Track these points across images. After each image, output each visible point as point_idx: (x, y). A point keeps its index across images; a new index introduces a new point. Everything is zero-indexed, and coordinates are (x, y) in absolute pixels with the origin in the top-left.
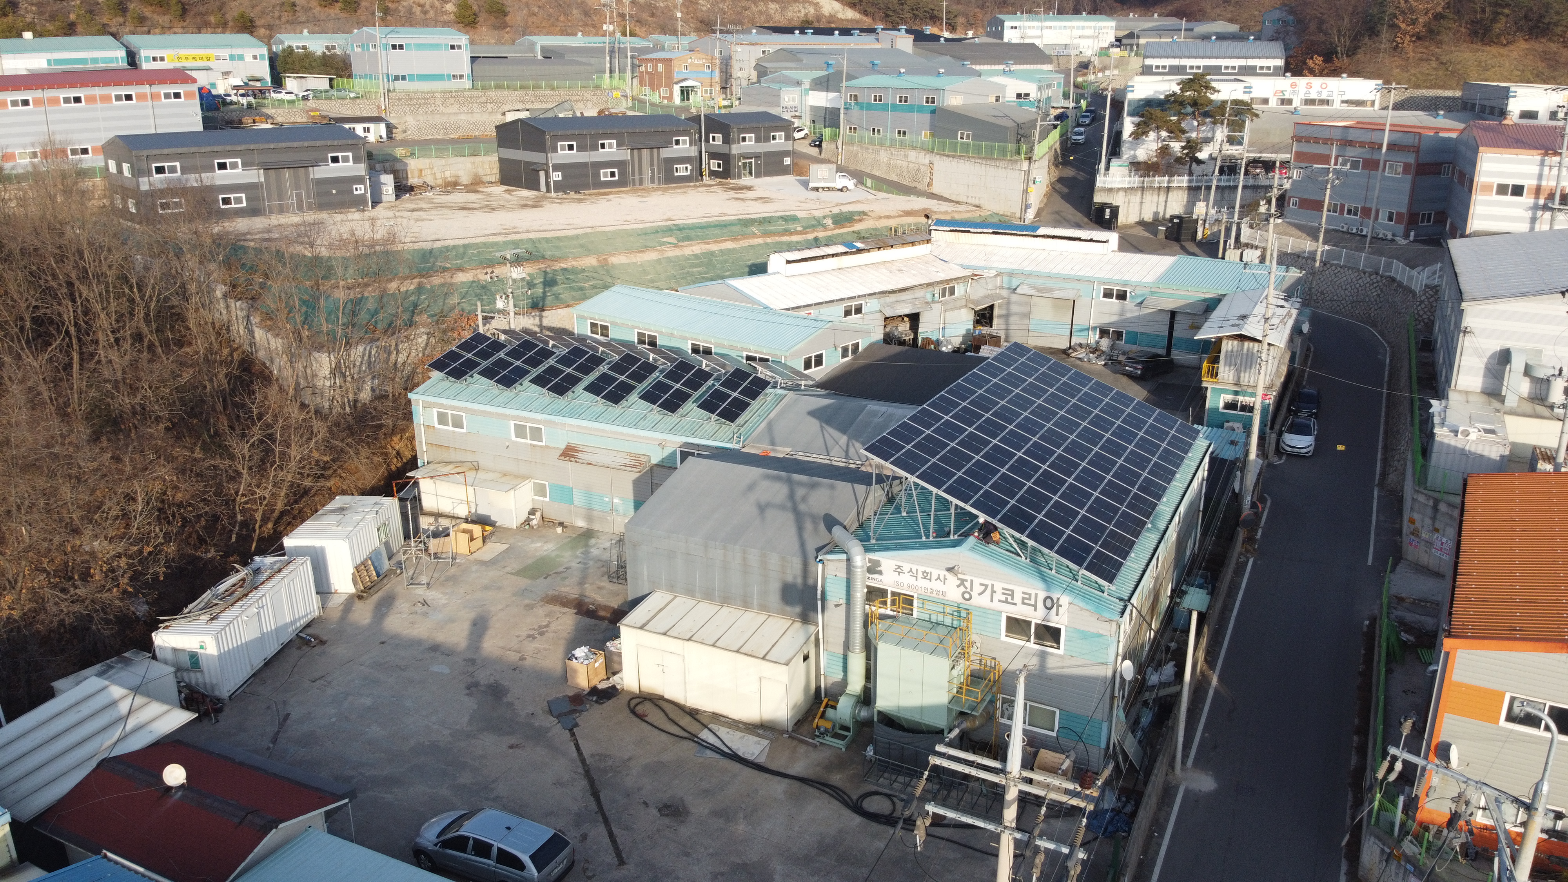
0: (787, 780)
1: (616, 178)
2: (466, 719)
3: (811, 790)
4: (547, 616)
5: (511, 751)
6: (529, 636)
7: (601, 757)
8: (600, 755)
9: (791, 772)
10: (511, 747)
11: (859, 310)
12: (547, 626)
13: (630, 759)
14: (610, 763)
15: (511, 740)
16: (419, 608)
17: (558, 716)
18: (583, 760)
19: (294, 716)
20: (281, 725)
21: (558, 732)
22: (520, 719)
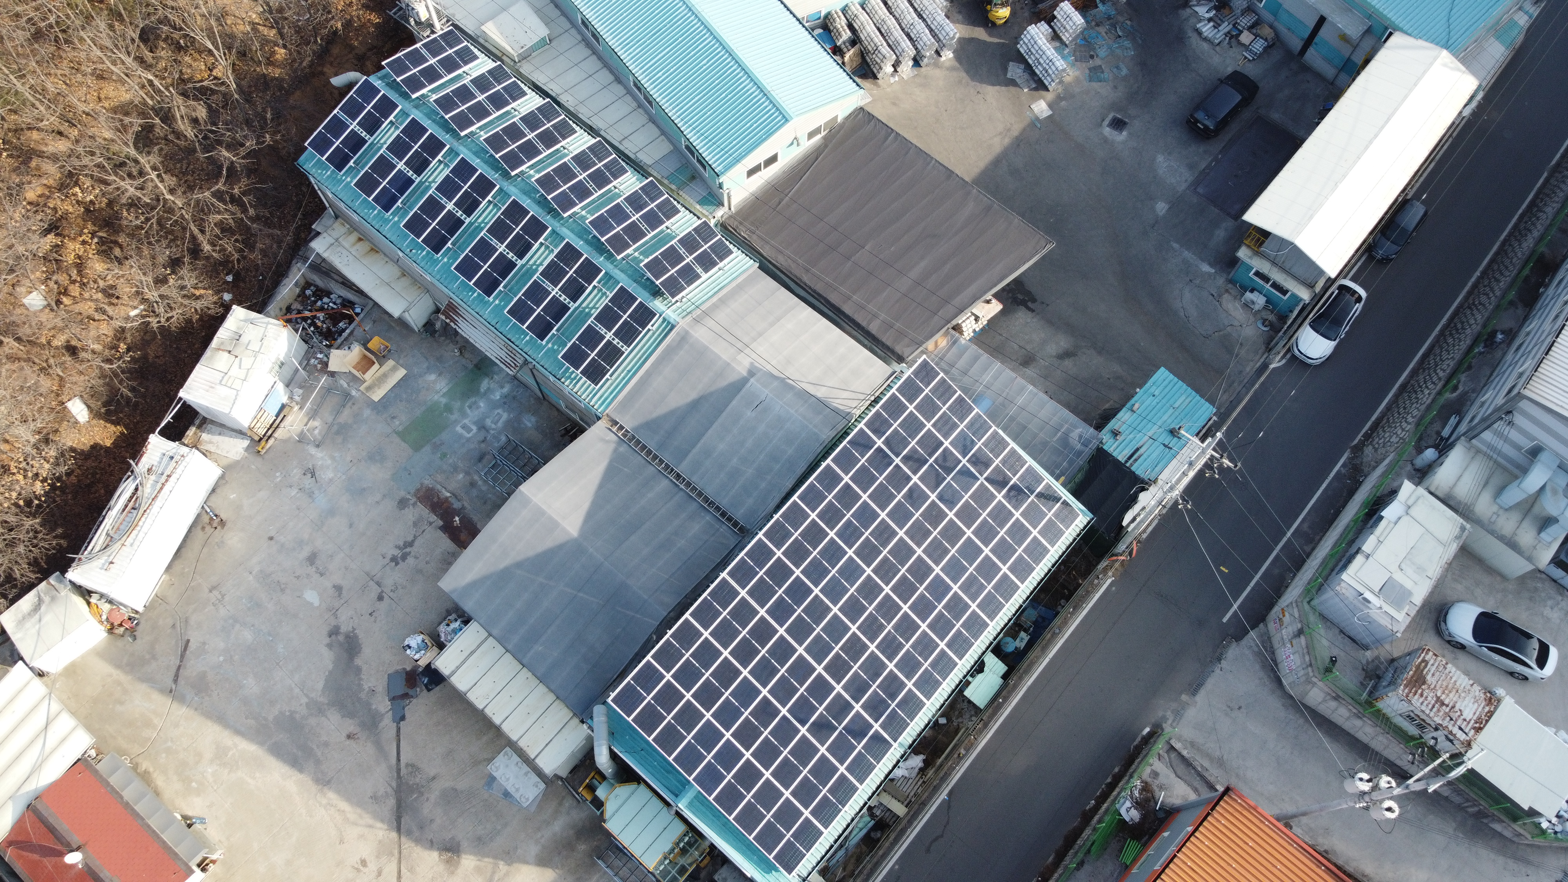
2: (320, 685)
4: (415, 524)
5: (348, 742)
6: (394, 559)
7: (414, 768)
8: (413, 766)
10: (349, 737)
12: (411, 544)
14: (417, 780)
15: (350, 726)
16: (308, 481)
17: (393, 699)
18: (399, 770)
19: (192, 646)
20: (182, 656)
21: (387, 724)
22: (363, 696)
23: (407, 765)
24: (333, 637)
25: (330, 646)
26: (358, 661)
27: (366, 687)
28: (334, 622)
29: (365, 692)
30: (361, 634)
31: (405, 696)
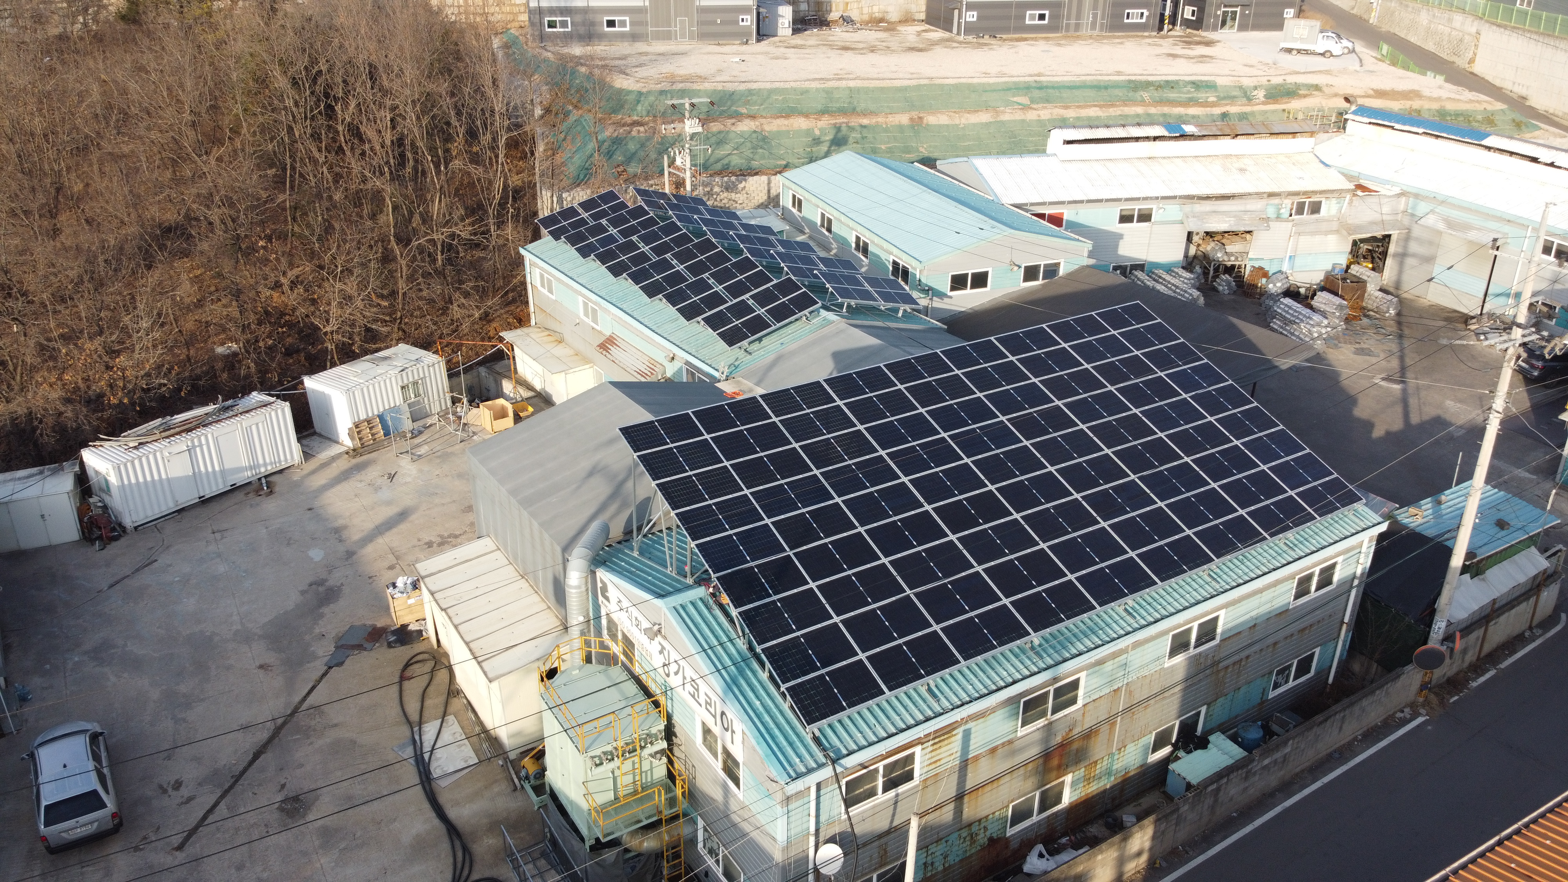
0: (436, 822)
1: (1046, 22)
2: (267, 619)
3: (445, 845)
5: (256, 671)
6: (429, 543)
7: (317, 711)
8: (318, 708)
9: (452, 813)
10: (261, 667)
11: (1145, 217)
12: (456, 536)
13: (336, 725)
14: (313, 723)
15: (271, 658)
16: (382, 480)
17: (340, 647)
18: (295, 710)
20: (137, 571)
21: (317, 666)
22: (307, 637)
23: (311, 707)
24: (314, 587)
25: (303, 592)
26: (326, 610)
27: (317, 631)
28: (323, 577)
29: (313, 635)
30: (346, 591)
31: (358, 647)
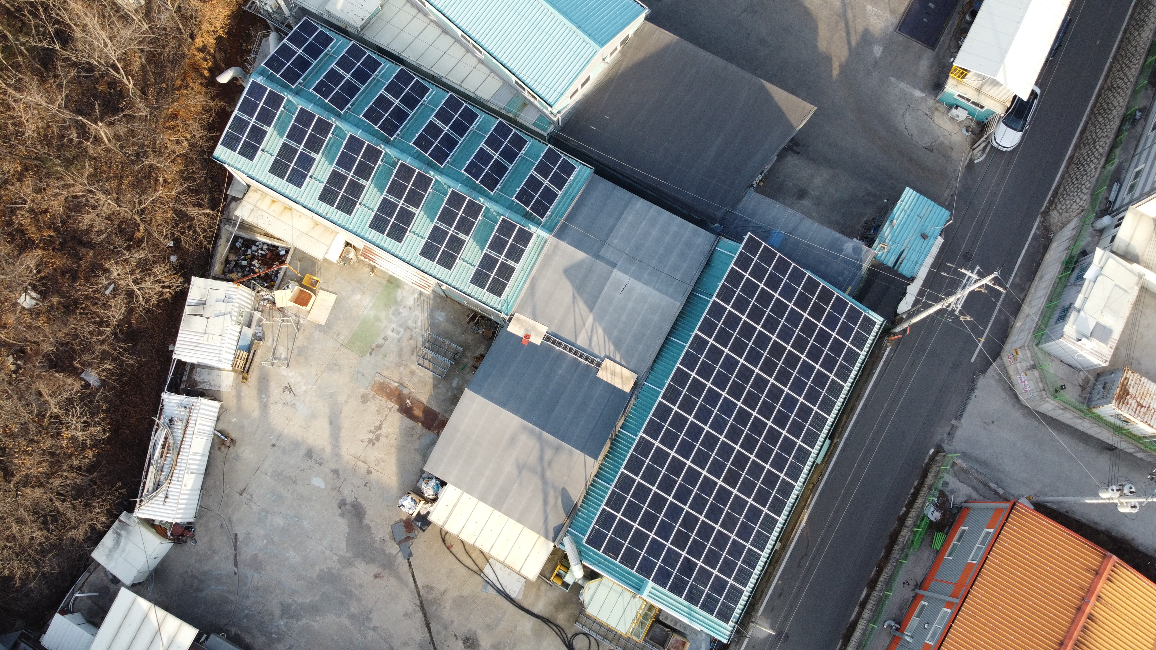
0: (533, 618)
2: (344, 545)
3: (546, 627)
4: (378, 412)
5: (376, 581)
6: (370, 441)
7: (429, 588)
8: (427, 586)
9: (536, 611)
10: (376, 577)
12: (380, 428)
13: (445, 592)
14: (433, 596)
15: (375, 569)
16: (288, 396)
17: (399, 543)
18: (418, 592)
19: (240, 537)
20: (236, 547)
21: (401, 561)
22: (377, 545)
23: (423, 587)
24: (343, 508)
25: (342, 515)
26: (367, 521)
27: (377, 538)
28: (340, 498)
29: (378, 542)
30: (363, 502)
31: (408, 538)
